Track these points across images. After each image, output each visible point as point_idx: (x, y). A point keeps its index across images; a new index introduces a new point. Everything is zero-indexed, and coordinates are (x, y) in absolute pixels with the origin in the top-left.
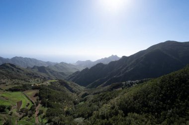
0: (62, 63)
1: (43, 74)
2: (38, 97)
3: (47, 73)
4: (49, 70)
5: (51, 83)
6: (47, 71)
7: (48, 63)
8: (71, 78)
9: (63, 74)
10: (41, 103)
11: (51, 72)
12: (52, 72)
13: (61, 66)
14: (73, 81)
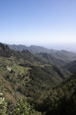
0: (62, 51)
1: (45, 60)
2: (29, 72)
3: (49, 59)
4: (50, 56)
5: (45, 66)
6: (49, 57)
7: (51, 50)
8: (67, 66)
9: (61, 61)
10: (29, 76)
11: (51, 59)
12: (53, 58)
13: (61, 54)
14: (69, 70)
